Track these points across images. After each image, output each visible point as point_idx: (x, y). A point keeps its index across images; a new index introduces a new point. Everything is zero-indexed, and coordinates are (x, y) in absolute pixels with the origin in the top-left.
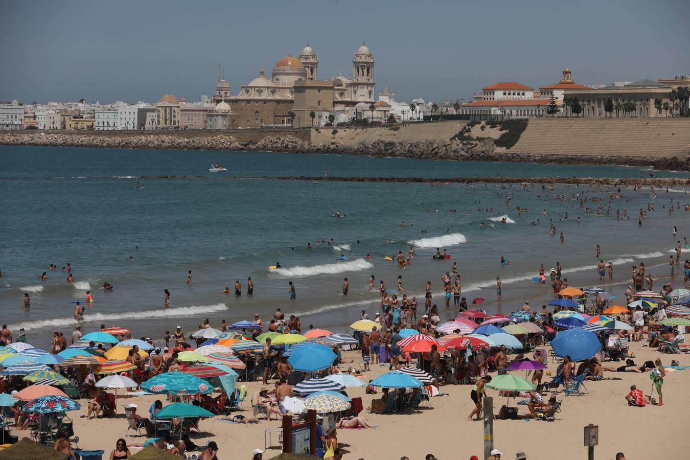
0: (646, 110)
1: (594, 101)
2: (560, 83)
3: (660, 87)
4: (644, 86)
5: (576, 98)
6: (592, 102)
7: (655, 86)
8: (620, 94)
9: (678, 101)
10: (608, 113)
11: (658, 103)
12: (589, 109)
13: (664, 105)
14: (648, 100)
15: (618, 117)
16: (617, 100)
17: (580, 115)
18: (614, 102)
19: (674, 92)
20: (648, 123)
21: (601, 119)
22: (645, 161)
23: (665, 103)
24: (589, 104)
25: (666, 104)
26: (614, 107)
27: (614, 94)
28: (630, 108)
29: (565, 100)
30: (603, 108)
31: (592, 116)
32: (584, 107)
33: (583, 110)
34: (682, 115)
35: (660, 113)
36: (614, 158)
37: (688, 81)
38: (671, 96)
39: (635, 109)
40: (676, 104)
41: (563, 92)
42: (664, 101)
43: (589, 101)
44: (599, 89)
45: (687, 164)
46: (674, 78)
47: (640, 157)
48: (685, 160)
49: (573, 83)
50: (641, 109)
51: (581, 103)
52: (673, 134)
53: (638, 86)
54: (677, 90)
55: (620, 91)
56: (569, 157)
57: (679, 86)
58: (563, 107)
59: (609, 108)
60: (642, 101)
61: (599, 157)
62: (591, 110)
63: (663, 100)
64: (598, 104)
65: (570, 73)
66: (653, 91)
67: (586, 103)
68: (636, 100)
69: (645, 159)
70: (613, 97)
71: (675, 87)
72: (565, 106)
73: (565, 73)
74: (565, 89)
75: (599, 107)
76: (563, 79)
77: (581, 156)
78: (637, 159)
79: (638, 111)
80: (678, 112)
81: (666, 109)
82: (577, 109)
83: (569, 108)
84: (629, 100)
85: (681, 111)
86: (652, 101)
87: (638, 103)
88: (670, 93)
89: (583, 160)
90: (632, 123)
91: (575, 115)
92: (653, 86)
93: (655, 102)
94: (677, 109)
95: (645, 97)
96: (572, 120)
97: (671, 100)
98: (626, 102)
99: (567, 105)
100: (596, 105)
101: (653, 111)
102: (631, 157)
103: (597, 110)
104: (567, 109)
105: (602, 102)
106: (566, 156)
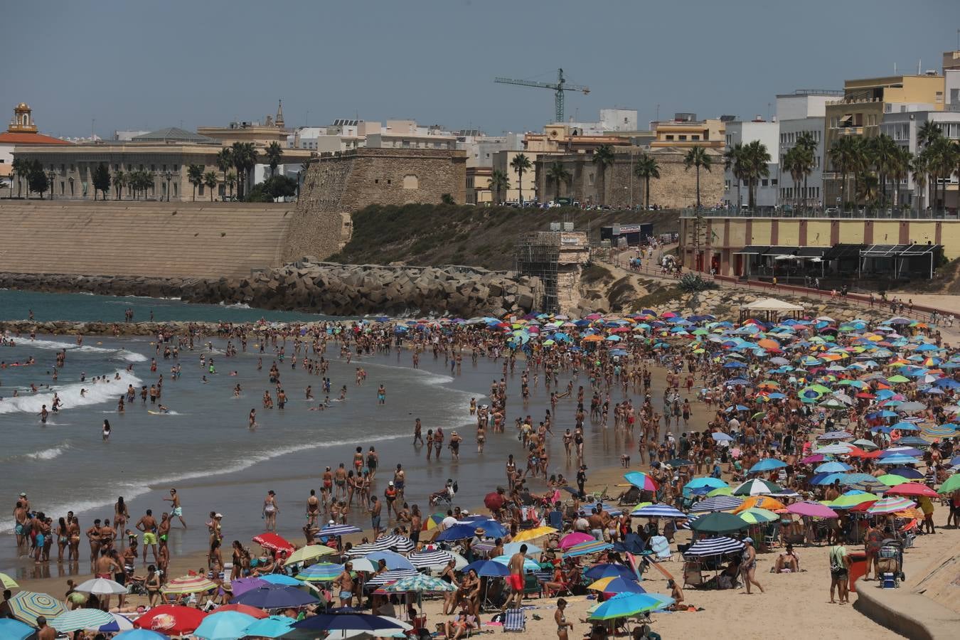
0: (172, 186)
1: (73, 169)
2: (10, 132)
3: (200, 142)
4: (169, 141)
5: (36, 162)
6: (69, 170)
7: (192, 140)
8: (124, 155)
9: (233, 171)
10: (100, 192)
11: (195, 174)
12: (63, 184)
13: (207, 178)
14: (176, 168)
15: (120, 199)
16: (117, 167)
17: (45, 195)
18: (111, 172)
19: (226, 152)
20: (175, 213)
21: (87, 203)
22: (168, 287)
23: (209, 174)
24: (64, 174)
25: (211, 177)
26: (111, 180)
27: (111, 155)
28: (142, 183)
29: (15, 164)
30: (90, 181)
31: (70, 197)
32: (52, 179)
33: (52, 184)
34: (241, 197)
35: (201, 192)
36: (109, 280)
37: (255, 132)
38: (222, 160)
39: (152, 186)
40: (231, 177)
41: (12, 149)
42: (209, 169)
43: (63, 168)
44: (84, 145)
45: (242, 293)
46: (227, 126)
47: (161, 279)
48: (239, 285)
49: (35, 133)
50: (164, 185)
51: (47, 171)
52: (223, 235)
53: (157, 140)
54: (231, 150)
55: (124, 150)
56: (22, 277)
57: (236, 142)
58: (11, 178)
59: (102, 182)
60: (164, 170)
61: (80, 278)
62: (67, 186)
63: (206, 168)
64: (81, 174)
65: (29, 112)
66: (186, 150)
67: (58, 172)
68: (153, 168)
69: (169, 283)
70: (109, 160)
71: (229, 143)
72: (16, 177)
73: (20, 112)
74: (17, 144)
75: (84, 180)
76: (16, 123)
77: (45, 275)
78: (153, 282)
79: (159, 188)
80: (235, 192)
81: (212, 186)
82: (39, 184)
83: (24, 181)
84: (141, 167)
85: (240, 190)
86: (184, 170)
87: (158, 172)
88: (218, 155)
89: (49, 283)
90: (146, 212)
91: (35, 195)
92: (187, 140)
93: (189, 171)
94: (232, 187)
95: (172, 162)
96: (29, 204)
97: (222, 168)
98: (135, 170)
99: (19, 174)
100: (76, 175)
101: (187, 190)
102: (143, 278)
103: (80, 185)
104: (20, 183)
105: (88, 169)
106: (14, 276)
